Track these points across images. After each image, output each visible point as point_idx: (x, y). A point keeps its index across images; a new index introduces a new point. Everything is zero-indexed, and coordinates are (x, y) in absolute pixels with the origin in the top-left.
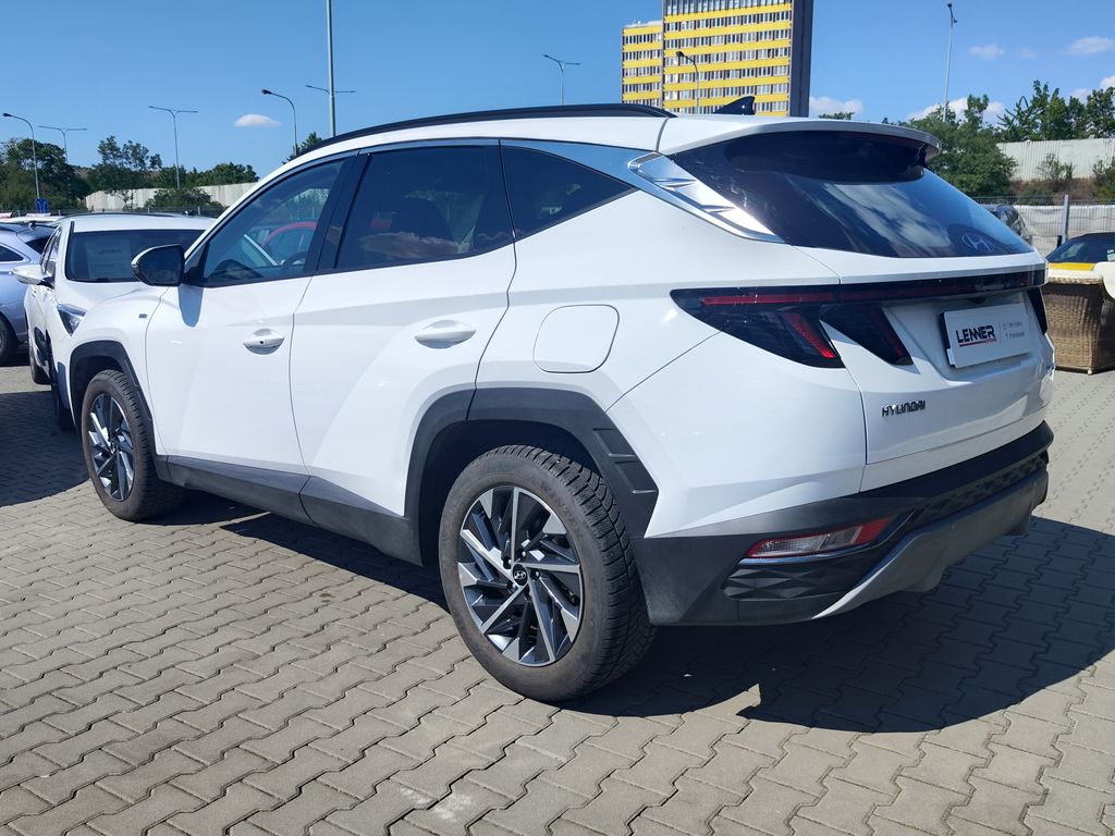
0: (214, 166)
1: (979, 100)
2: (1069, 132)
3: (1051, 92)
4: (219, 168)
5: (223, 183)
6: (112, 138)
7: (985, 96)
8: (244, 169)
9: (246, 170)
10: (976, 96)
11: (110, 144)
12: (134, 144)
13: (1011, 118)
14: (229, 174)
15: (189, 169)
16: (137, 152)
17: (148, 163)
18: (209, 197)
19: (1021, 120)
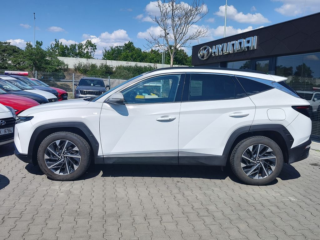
1: (40, 42)
2: (66, 55)
3: (60, 43)
7: (41, 41)
10: (39, 41)
13: (50, 49)
19: (52, 50)
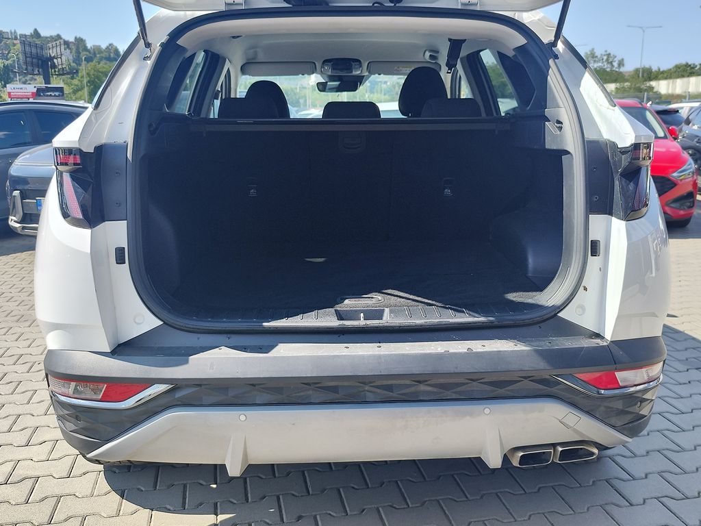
0: (674, 65)
4: (677, 67)
5: (678, 77)
6: (593, 49)
8: (696, 66)
11: (591, 53)
12: (608, 53)
14: (684, 71)
15: (654, 68)
16: (609, 58)
17: (615, 64)
18: (653, 88)
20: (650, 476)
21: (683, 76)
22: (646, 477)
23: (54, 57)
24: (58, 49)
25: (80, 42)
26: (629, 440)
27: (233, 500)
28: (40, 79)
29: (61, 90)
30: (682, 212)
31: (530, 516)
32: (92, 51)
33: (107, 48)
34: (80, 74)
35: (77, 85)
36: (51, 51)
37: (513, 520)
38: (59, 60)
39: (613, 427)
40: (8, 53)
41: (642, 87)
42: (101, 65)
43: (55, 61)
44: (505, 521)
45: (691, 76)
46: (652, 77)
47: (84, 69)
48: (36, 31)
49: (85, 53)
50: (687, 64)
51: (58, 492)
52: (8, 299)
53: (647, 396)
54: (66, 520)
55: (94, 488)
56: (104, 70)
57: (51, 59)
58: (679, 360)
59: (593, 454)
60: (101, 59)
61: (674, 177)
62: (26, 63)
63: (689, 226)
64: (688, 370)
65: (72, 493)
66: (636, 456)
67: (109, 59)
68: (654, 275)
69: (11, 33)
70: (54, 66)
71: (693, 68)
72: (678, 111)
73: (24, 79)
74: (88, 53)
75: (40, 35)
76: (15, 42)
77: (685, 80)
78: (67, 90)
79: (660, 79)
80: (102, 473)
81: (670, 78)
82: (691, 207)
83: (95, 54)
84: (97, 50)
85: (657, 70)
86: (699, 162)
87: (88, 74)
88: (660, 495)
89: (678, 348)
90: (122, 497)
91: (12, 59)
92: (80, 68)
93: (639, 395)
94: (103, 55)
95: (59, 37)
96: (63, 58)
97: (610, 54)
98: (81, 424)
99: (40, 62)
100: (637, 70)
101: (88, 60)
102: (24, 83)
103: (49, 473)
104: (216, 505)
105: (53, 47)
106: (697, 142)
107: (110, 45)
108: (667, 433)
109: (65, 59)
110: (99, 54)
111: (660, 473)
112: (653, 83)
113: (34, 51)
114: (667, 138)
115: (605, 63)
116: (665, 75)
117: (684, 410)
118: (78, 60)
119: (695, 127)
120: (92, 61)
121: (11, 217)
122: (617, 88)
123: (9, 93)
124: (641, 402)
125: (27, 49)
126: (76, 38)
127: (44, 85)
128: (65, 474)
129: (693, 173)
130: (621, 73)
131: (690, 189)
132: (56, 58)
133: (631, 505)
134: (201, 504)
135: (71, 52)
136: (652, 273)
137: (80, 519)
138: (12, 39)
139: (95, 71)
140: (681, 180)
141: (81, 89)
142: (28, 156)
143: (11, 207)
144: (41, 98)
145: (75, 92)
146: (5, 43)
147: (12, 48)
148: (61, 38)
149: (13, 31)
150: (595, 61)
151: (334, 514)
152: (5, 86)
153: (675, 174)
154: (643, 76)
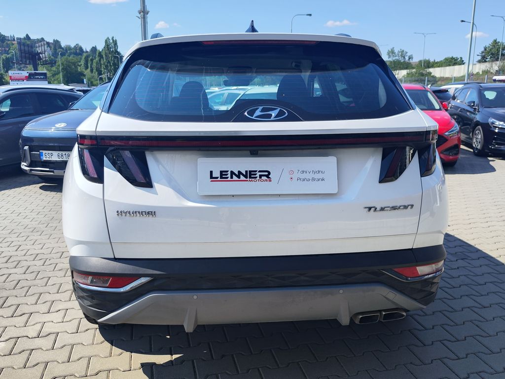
0: (444, 58)
4: (446, 59)
5: (447, 66)
6: (393, 48)
9: (459, 59)
11: (392, 51)
14: (450, 62)
15: (432, 60)
16: (403, 54)
17: (407, 58)
18: (431, 73)
20: (435, 327)
21: (450, 65)
22: (433, 328)
23: (40, 53)
24: (43, 47)
25: (57, 43)
26: (425, 307)
27: (181, 346)
28: (30, 67)
29: (45, 74)
30: (451, 157)
31: (364, 353)
32: (65, 49)
33: (75, 47)
34: (57, 64)
35: (55, 71)
36: (38, 49)
37: (353, 355)
38: (43, 55)
39: (415, 299)
40: (9, 50)
41: (424, 72)
42: (71, 57)
43: (41, 55)
44: (349, 356)
45: (455, 65)
46: (430, 66)
47: (60, 60)
48: (27, 35)
49: (60, 50)
50: (452, 57)
51: (72, 341)
52: (24, 217)
53: (435, 280)
54: (79, 360)
55: (93, 340)
56: (73, 61)
57: (38, 54)
58: (451, 254)
59: (403, 315)
60: (71, 54)
61: (446, 135)
62: (21, 57)
63: (456, 166)
64: (457, 260)
65: (80, 342)
66: (426, 315)
67: (76, 54)
68: (438, 205)
69: (11, 36)
70: (40, 59)
71: (456, 60)
72: (447, 91)
73: (19, 67)
74: (62, 50)
75: (30, 38)
76: (14, 42)
77: (452, 67)
78: (49, 74)
79: (435, 67)
80: (98, 330)
81: (442, 66)
82: (457, 154)
83: (66, 50)
84: (68, 48)
85: (433, 61)
86: (461, 123)
87: (62, 64)
88: (442, 339)
89: (451, 246)
90: (112, 345)
91: (11, 54)
92: (57, 59)
93: (431, 280)
94: (72, 51)
95: (43, 39)
96: (46, 53)
97: (403, 51)
98: (95, 301)
99: (31, 56)
100: (420, 62)
101: (63, 54)
102: (20, 69)
103: (64, 330)
104: (171, 349)
105: (39, 46)
106: (460, 112)
107: (77, 45)
108: (444, 300)
109: (47, 54)
110: (69, 50)
111: (442, 326)
112: (431, 70)
113: (26, 48)
114: (441, 110)
115: (400, 58)
116: (438, 65)
117: (455, 286)
118: (55, 54)
119: (459, 101)
120: (65, 55)
121: (22, 163)
122: (407, 73)
123: (11, 77)
124: (432, 284)
125: (22, 47)
126: (54, 40)
127: (33, 72)
128: (75, 331)
129: (458, 132)
130: (410, 63)
131: (456, 142)
132: (42, 54)
133: (425, 345)
134: (161, 348)
135: (51, 49)
136: (437, 204)
137: (88, 358)
138: (11, 40)
139: (67, 62)
140: (451, 137)
141: (58, 73)
142: (34, 123)
143: (22, 157)
144: (31, 79)
145: (54, 75)
146: (7, 43)
147: (11, 46)
148: (44, 41)
149: (12, 36)
150: (393, 56)
151: (244, 354)
152: (7, 72)
153: (447, 133)
154: (424, 65)
